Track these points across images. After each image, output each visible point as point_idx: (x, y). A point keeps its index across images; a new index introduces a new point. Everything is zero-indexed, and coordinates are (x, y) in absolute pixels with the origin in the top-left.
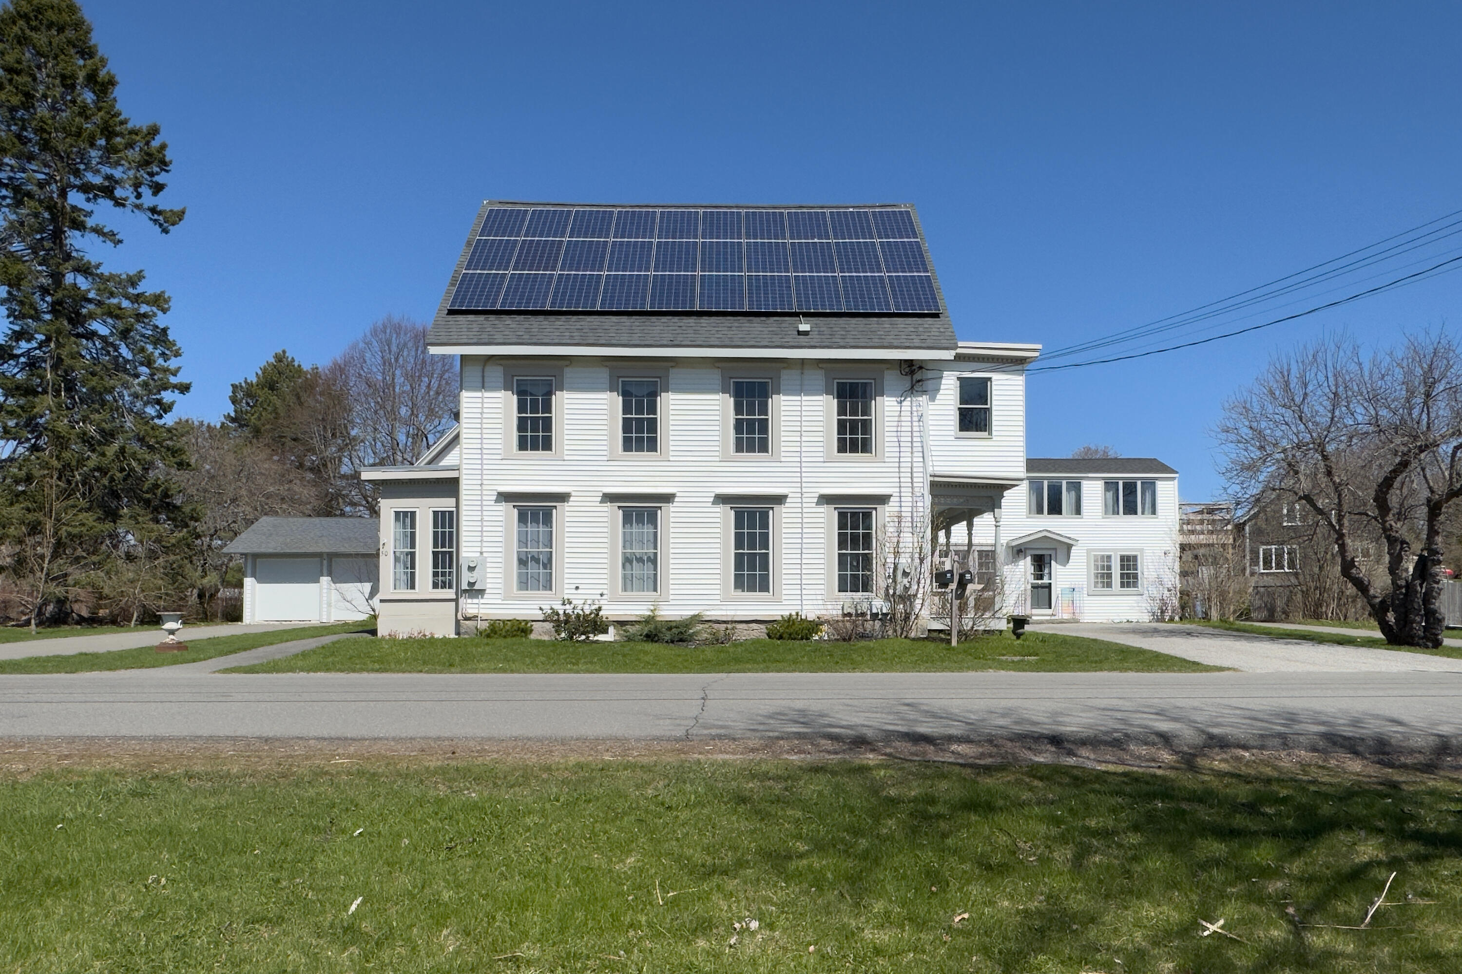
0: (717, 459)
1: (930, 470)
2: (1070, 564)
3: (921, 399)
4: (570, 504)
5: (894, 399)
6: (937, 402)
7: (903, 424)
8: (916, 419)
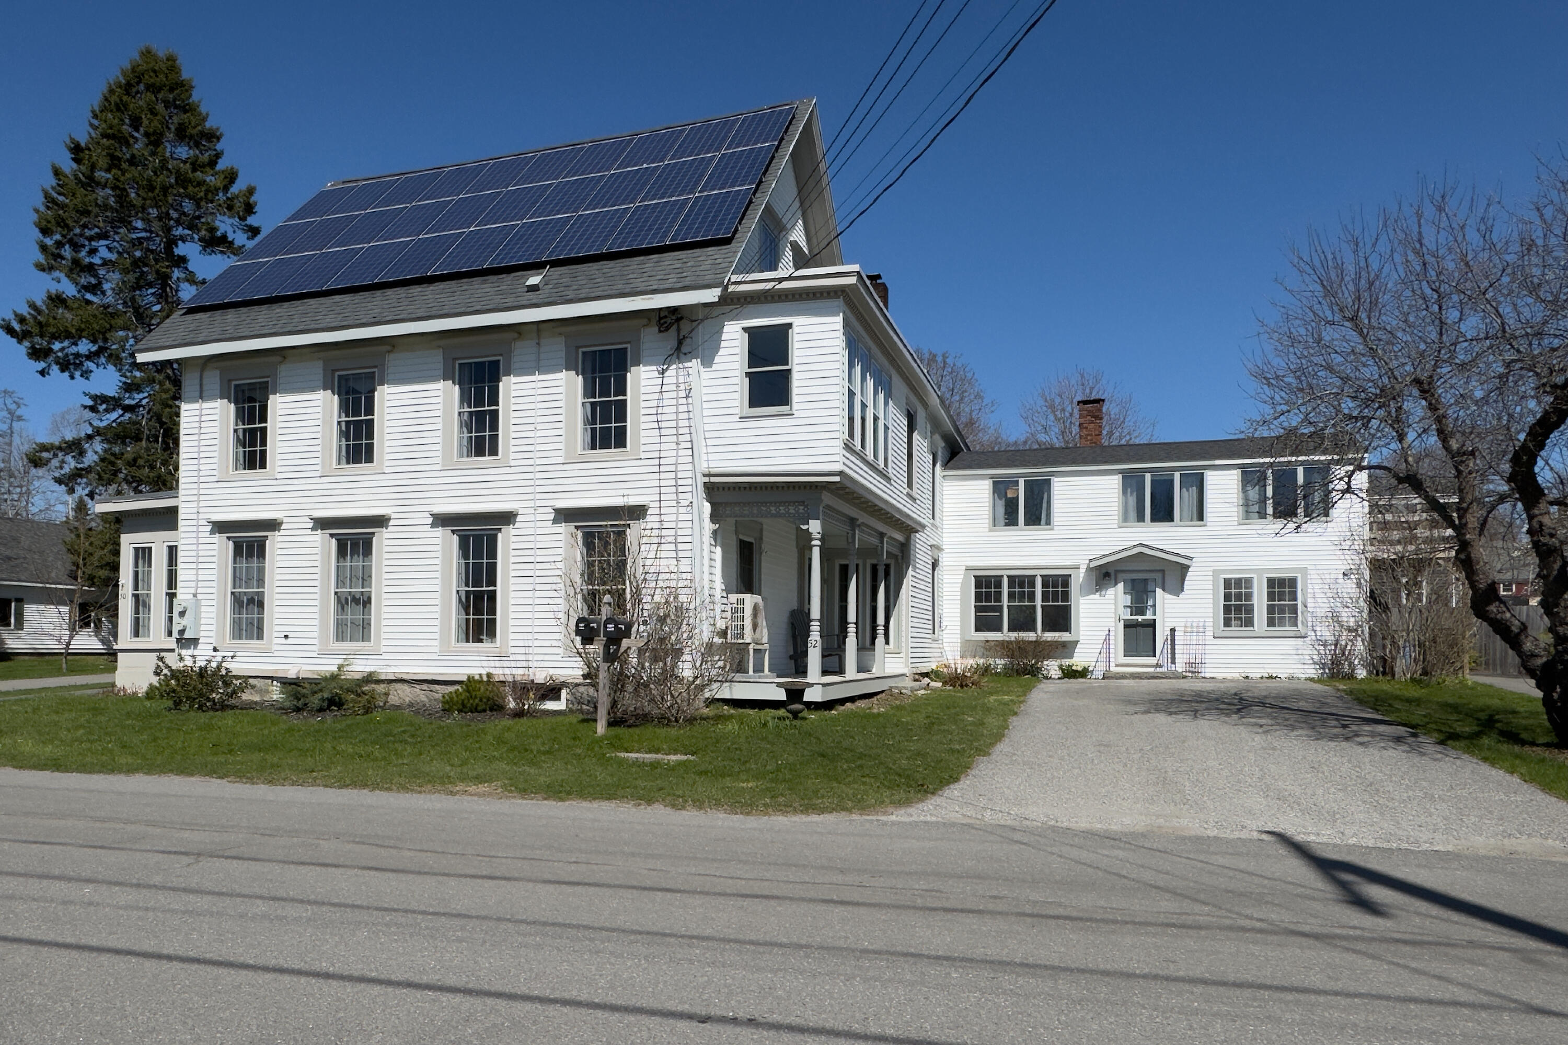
0: (438, 467)
1: (703, 467)
2: (1186, 591)
3: (689, 364)
4: (282, 532)
5: (654, 368)
6: (715, 367)
7: (666, 402)
8: (682, 394)
